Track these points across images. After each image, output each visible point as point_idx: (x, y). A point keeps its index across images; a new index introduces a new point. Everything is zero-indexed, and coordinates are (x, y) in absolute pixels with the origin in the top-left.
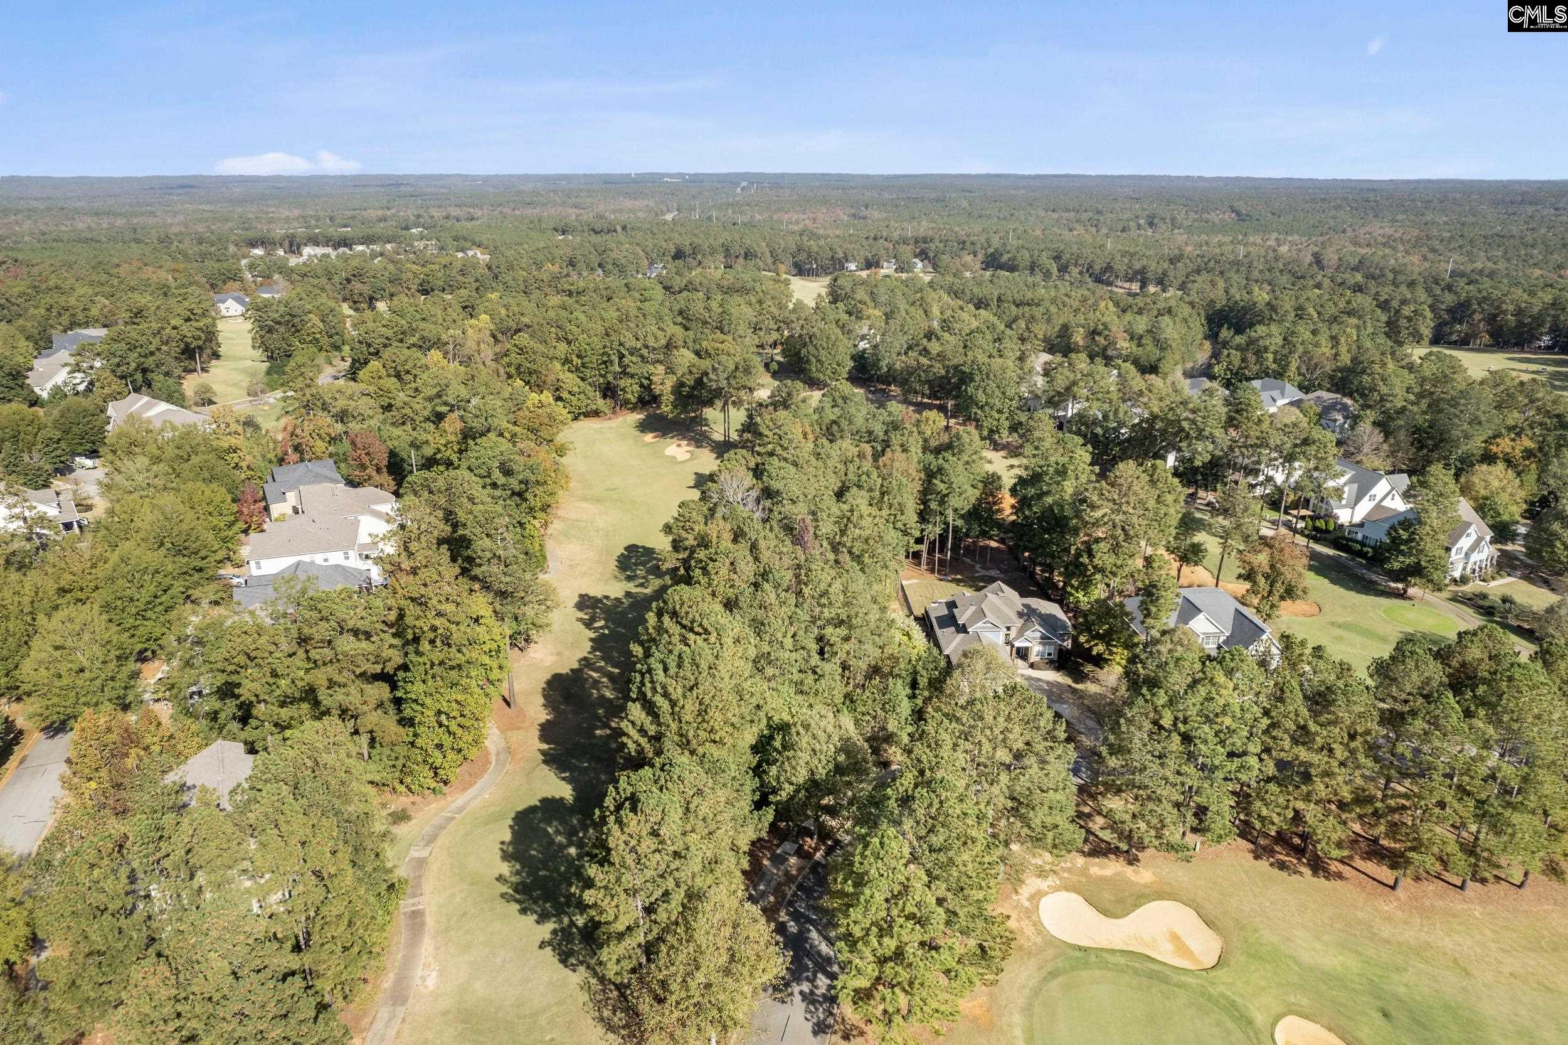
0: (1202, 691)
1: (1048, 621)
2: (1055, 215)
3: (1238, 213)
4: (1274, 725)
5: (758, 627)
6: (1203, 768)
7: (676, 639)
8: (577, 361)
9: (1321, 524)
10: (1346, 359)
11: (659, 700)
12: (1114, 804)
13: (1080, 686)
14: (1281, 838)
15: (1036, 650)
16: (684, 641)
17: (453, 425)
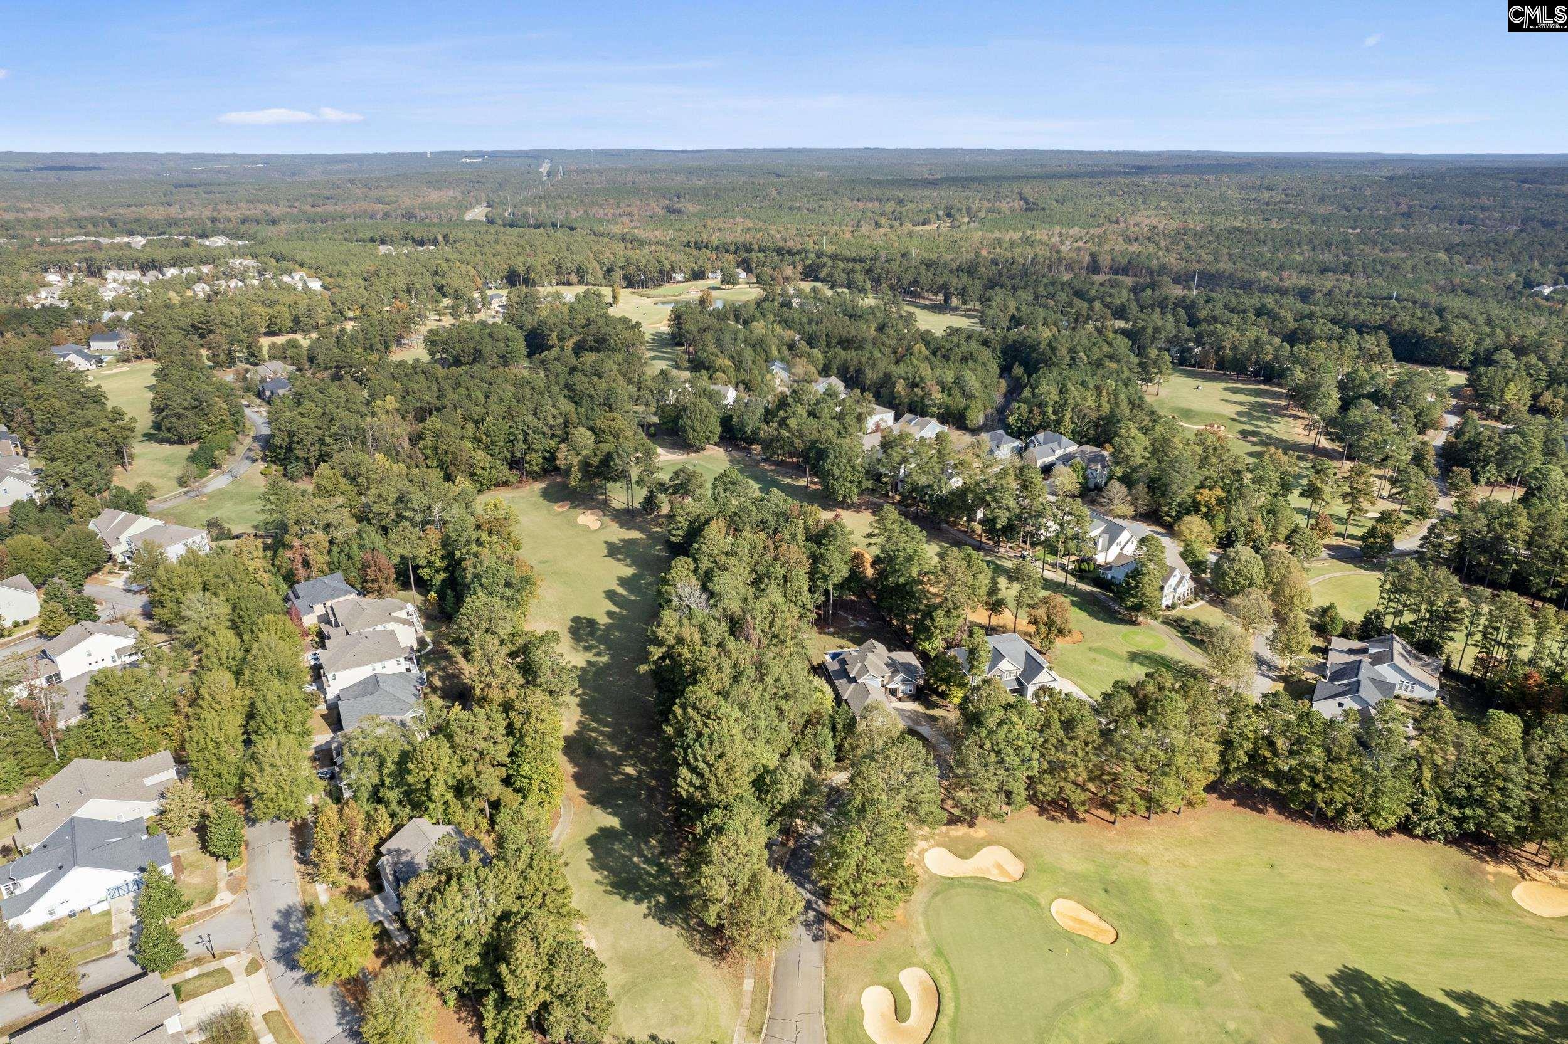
0: (1005, 728)
1: (907, 668)
2: (861, 205)
3: (1027, 202)
4: (1046, 741)
5: (743, 707)
6: (1007, 770)
7: (700, 724)
8: (486, 440)
9: (1084, 566)
10: (1106, 408)
11: (702, 765)
12: (961, 794)
13: (931, 712)
14: (1053, 803)
15: (901, 688)
16: (705, 725)
17: (434, 535)
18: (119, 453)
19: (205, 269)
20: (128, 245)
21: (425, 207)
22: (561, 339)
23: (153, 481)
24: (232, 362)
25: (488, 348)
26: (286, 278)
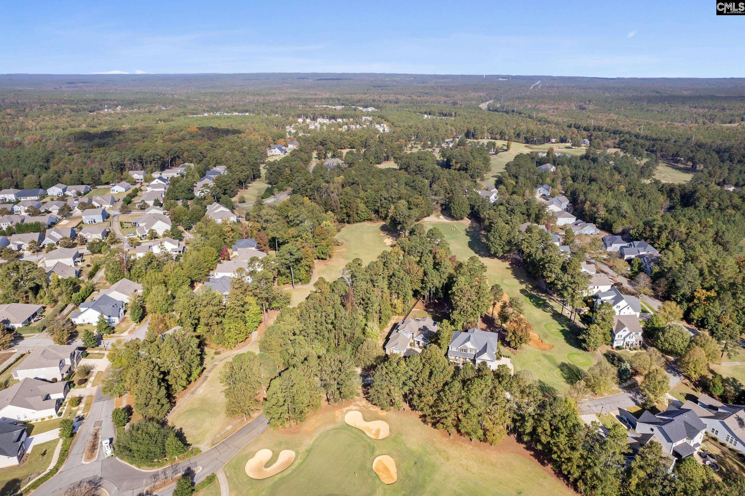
8: (366, 200)
9: (590, 314)
15: (421, 342)
17: (292, 231)
18: (241, 184)
19: (352, 120)
21: (465, 99)
22: (457, 163)
23: (248, 196)
26: (377, 126)
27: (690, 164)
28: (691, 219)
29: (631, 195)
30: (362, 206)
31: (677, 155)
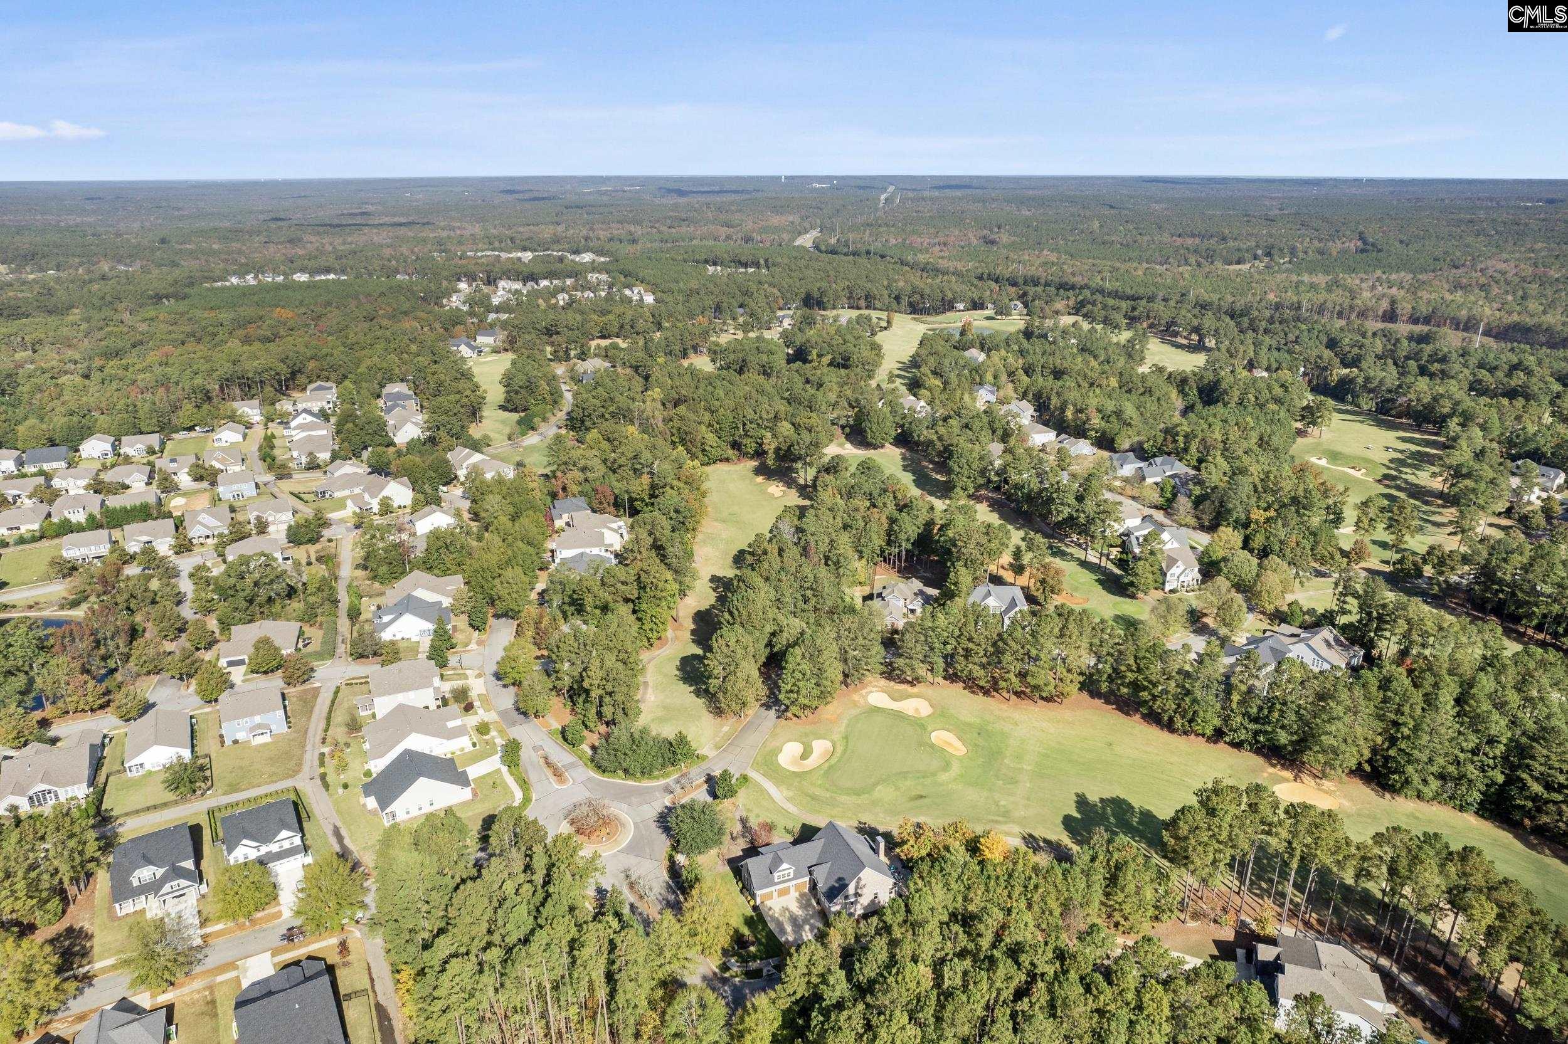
2: (1179, 241)
6: (930, 647)
7: (743, 591)
8: (716, 426)
9: (1124, 556)
11: (734, 611)
16: (746, 591)
17: (646, 479)
18: (474, 414)
19: (569, 282)
20: (519, 259)
21: (764, 230)
22: (820, 356)
23: (492, 435)
24: (567, 358)
25: (753, 359)
26: (627, 292)
27: (1195, 337)
28: (1225, 421)
29: (1129, 391)
30: (711, 438)
31: (1173, 323)
